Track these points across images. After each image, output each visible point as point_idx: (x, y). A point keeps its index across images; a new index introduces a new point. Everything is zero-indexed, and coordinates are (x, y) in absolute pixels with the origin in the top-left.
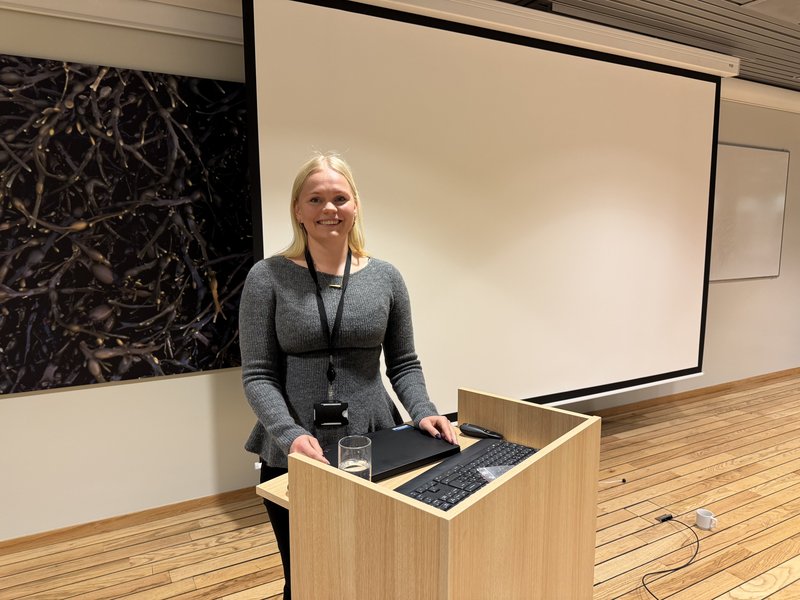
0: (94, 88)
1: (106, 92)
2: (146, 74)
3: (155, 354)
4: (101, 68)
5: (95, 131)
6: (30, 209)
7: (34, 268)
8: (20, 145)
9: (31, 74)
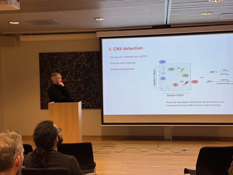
0: (82, 56)
1: (84, 56)
2: (90, 52)
3: (91, 104)
4: (83, 52)
5: (82, 63)
6: (72, 77)
7: (72, 87)
8: (71, 67)
9: (73, 55)
